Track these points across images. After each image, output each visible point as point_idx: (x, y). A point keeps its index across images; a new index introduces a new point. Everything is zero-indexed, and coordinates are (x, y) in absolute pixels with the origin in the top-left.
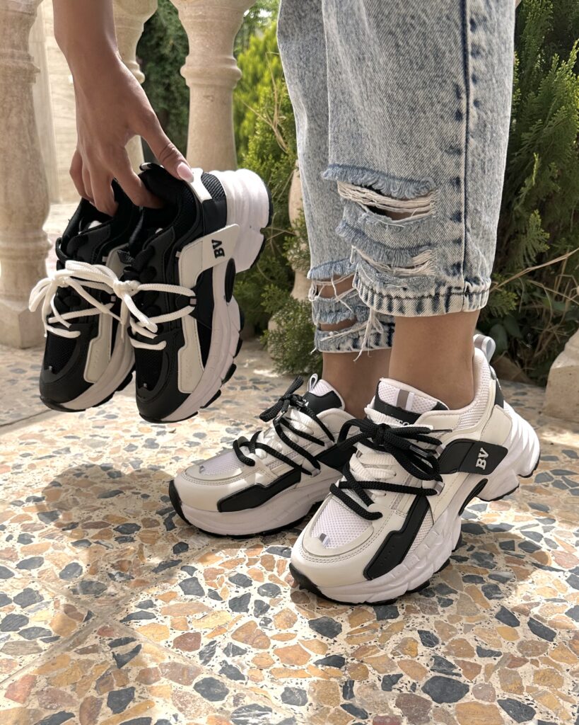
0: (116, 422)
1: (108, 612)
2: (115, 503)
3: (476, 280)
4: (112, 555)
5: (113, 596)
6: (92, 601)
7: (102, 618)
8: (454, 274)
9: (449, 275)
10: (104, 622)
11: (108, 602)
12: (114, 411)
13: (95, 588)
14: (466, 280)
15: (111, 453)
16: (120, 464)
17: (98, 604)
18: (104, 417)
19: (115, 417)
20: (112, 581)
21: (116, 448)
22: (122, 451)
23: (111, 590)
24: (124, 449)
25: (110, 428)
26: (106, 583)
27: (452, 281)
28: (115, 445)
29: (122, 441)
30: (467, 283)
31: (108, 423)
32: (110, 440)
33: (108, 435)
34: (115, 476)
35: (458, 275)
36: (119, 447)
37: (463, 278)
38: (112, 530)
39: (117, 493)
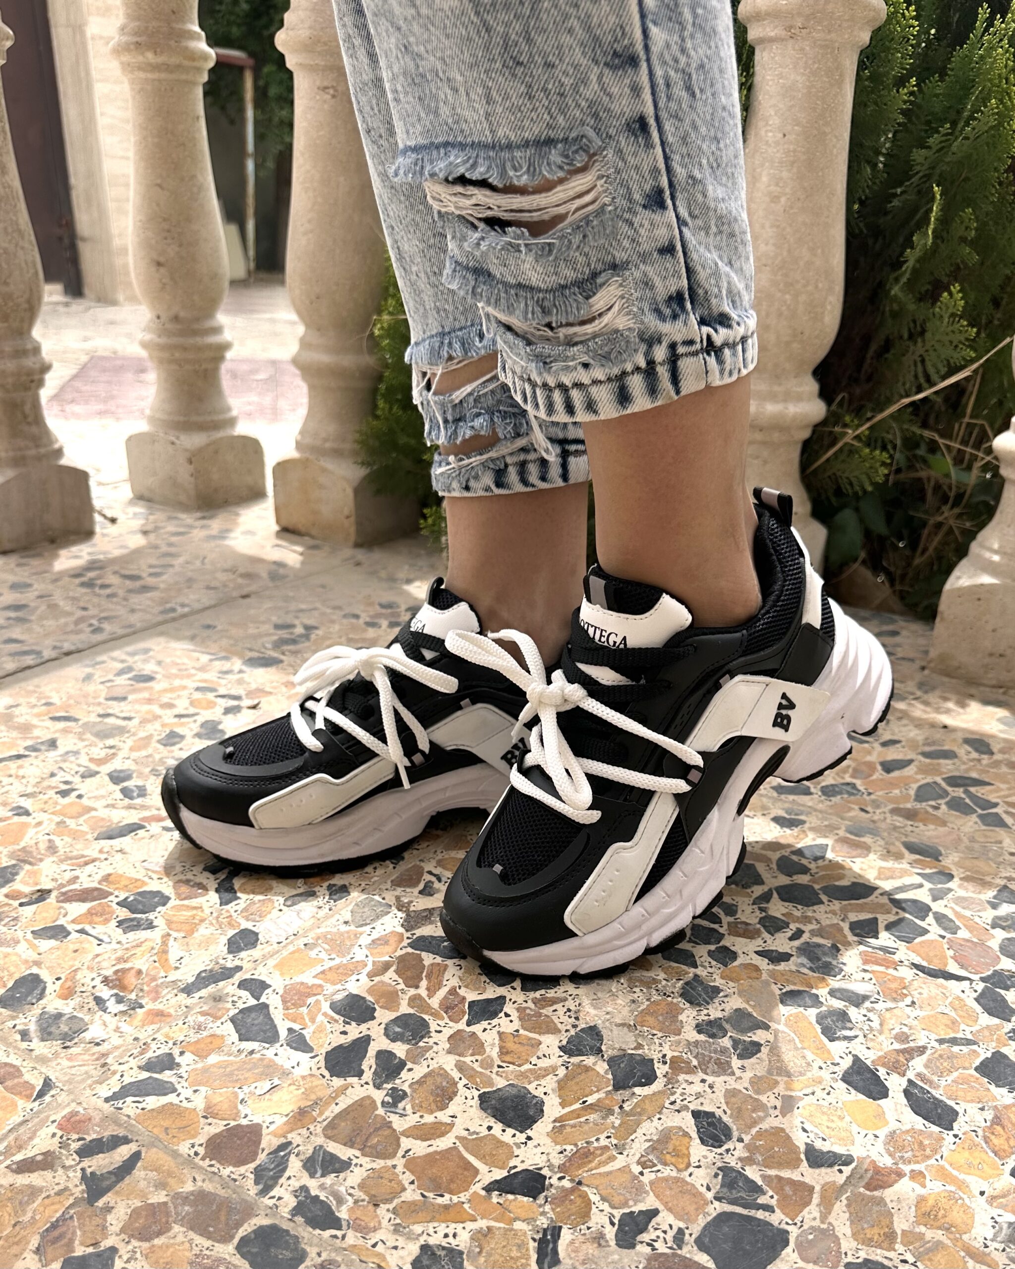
0: (151, 688)
1: (83, 1080)
2: (127, 849)
3: (724, 320)
4: (106, 956)
5: (98, 1044)
6: (56, 1054)
7: (70, 1092)
8: (675, 317)
9: (663, 318)
10: (73, 1101)
11: (86, 1057)
12: (149, 668)
13: (64, 1028)
14: (702, 322)
15: (131, 749)
16: (148, 770)
17: (66, 1063)
18: (130, 679)
19: (149, 678)
20: (101, 1013)
21: (142, 739)
22: (154, 744)
23: (94, 1031)
24: (159, 741)
25: (136, 701)
26: (87, 1018)
27: (674, 331)
28: (142, 734)
29: (157, 725)
30: (705, 330)
31: (134, 691)
32: (135, 722)
33: (133, 715)
34: (135, 794)
35: (682, 317)
36: (150, 737)
37: (693, 320)
38: (115, 906)
39: (134, 828)
